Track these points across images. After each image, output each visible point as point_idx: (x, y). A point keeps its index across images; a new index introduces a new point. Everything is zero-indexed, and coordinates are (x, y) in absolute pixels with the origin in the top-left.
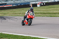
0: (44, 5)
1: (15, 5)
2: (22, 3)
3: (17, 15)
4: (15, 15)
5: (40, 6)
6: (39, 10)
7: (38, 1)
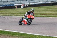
0: (26, 7)
1: (2, 7)
2: (8, 5)
3: (4, 14)
4: (3, 14)
5: (23, 8)
6: (23, 11)
7: (21, 3)
